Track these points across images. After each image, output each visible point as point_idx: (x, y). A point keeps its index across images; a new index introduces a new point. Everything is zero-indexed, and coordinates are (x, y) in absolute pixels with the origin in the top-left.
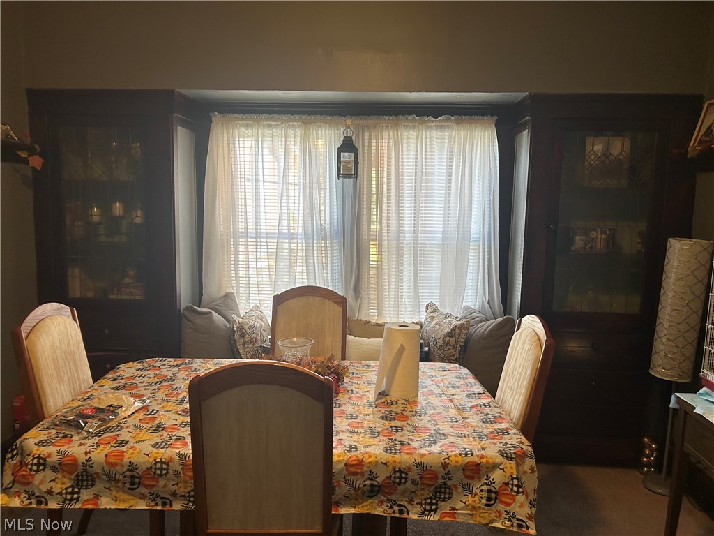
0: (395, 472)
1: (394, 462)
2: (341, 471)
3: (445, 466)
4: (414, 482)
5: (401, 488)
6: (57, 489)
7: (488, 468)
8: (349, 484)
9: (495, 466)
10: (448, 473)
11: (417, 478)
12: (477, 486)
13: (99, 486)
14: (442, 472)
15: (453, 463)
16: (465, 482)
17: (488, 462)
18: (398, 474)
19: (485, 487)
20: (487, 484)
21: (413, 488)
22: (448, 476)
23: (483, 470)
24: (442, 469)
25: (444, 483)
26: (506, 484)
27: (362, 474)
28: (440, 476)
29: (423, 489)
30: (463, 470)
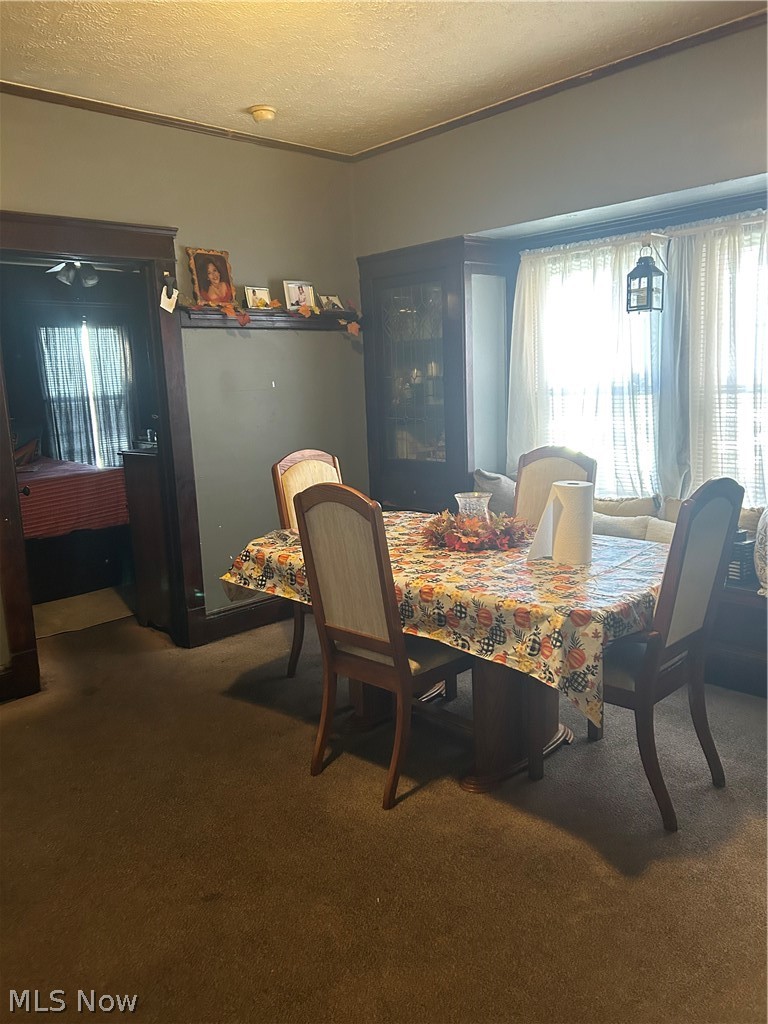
0: (457, 605)
1: (457, 595)
2: (417, 595)
3: (498, 608)
4: (472, 617)
5: (462, 622)
6: (254, 576)
7: (537, 618)
8: (423, 609)
9: (544, 618)
10: (501, 616)
11: (474, 615)
12: (528, 635)
13: (276, 578)
14: (495, 614)
15: (505, 607)
16: (518, 628)
17: (537, 612)
18: (459, 608)
19: (532, 637)
20: (535, 634)
21: (472, 625)
22: (500, 619)
23: (533, 620)
24: (495, 611)
25: (499, 626)
26: (549, 637)
27: (432, 602)
28: (493, 617)
29: (481, 628)
30: (514, 615)
